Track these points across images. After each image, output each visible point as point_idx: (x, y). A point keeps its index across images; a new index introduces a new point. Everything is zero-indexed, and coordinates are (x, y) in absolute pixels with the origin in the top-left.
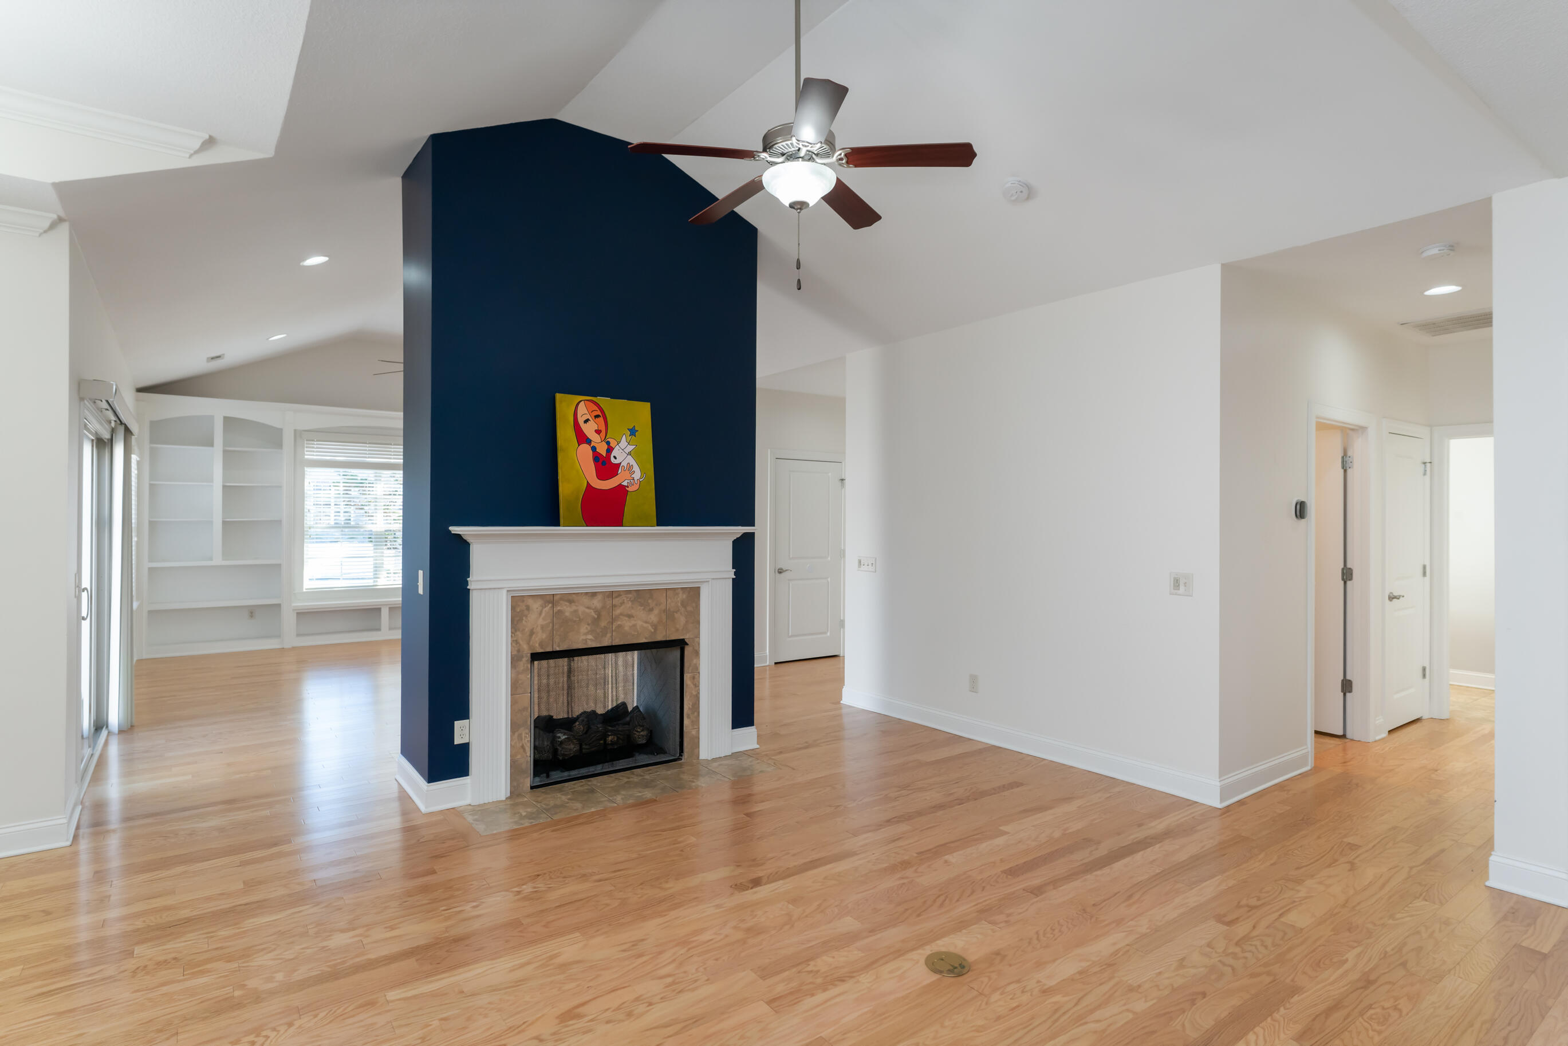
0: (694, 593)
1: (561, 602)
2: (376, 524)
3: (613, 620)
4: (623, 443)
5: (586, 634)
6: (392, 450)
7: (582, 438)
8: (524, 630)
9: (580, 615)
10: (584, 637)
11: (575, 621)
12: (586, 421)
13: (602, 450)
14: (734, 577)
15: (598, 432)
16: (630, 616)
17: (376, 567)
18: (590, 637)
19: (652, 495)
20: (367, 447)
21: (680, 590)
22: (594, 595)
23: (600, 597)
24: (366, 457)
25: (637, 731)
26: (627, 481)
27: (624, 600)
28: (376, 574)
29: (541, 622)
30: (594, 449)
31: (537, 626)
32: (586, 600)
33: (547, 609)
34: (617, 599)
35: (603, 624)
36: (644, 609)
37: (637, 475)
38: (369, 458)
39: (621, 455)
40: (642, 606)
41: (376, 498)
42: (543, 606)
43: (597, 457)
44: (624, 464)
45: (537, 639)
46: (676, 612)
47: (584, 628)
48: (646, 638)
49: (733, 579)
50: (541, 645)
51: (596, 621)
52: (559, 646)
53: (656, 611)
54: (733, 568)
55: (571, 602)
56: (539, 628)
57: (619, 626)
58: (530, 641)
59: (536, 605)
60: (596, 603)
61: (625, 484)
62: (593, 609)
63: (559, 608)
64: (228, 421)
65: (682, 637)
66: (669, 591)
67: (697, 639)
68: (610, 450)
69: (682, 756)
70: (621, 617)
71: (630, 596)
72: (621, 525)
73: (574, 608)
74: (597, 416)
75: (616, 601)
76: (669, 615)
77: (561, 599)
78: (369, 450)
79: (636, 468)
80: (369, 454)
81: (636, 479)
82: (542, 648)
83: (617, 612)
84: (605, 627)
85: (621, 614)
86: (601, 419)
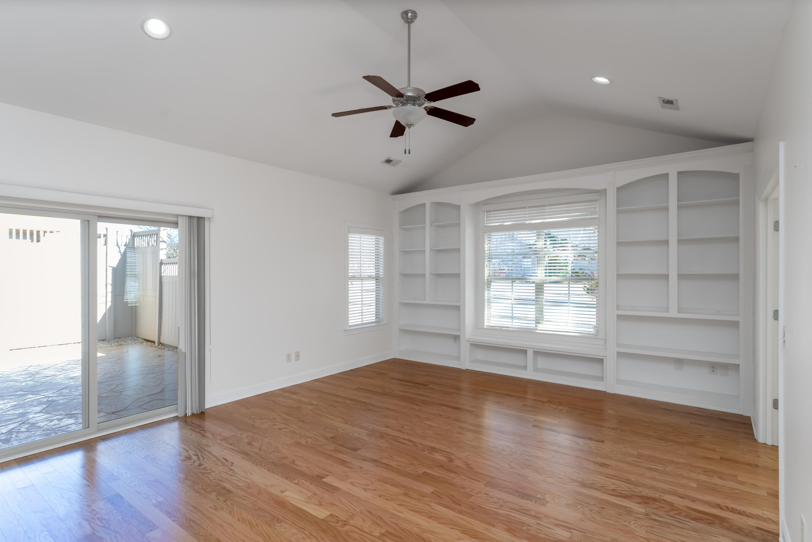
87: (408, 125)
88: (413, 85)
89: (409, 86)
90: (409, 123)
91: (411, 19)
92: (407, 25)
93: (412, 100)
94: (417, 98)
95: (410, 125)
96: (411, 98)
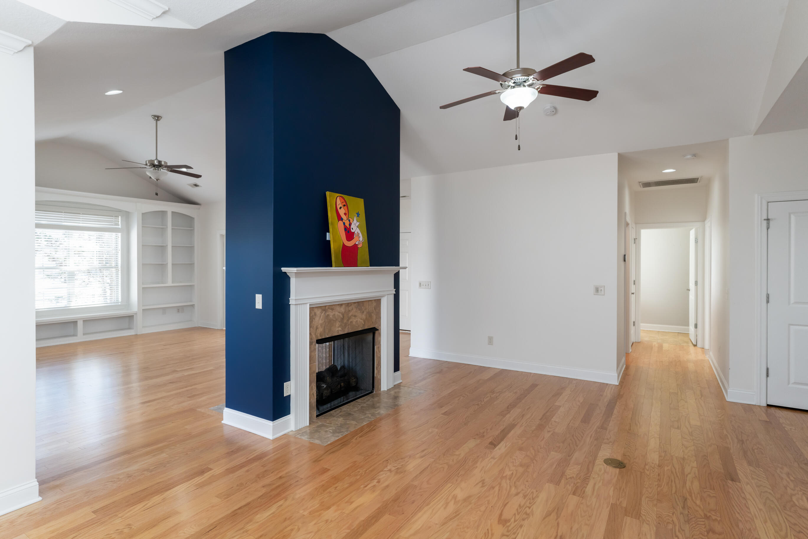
0: (378, 302)
1: (329, 310)
3: (349, 318)
4: (355, 221)
5: (339, 327)
7: (340, 218)
8: (313, 327)
9: (336, 317)
10: (337, 329)
11: (334, 321)
12: (340, 208)
13: (347, 225)
14: (395, 293)
15: (345, 214)
16: (355, 316)
17: (69, 294)
18: (340, 329)
19: (367, 250)
20: (63, 215)
21: (373, 301)
22: (341, 305)
23: (344, 306)
24: (62, 222)
25: (352, 379)
26: (357, 242)
27: (353, 307)
28: (69, 299)
29: (321, 322)
30: (344, 223)
31: (319, 324)
32: (338, 308)
33: (323, 314)
34: (351, 307)
35: (345, 321)
36: (361, 312)
37: (361, 239)
38: (64, 222)
39: (355, 228)
40: (360, 310)
41: (69, 249)
42: (321, 313)
43: (346, 228)
44: (356, 232)
45: (319, 332)
46: (372, 313)
47: (338, 324)
48: (361, 328)
49: (394, 294)
50: (321, 335)
51: (343, 319)
52: (327, 335)
53: (365, 313)
54: (394, 289)
55: (332, 309)
56: (320, 325)
57: (351, 322)
58: (316, 333)
59: (318, 312)
60: (342, 309)
61: (357, 243)
62: (341, 313)
63: (328, 313)
65: (374, 327)
66: (370, 301)
67: (380, 327)
68: (350, 224)
69: (374, 390)
70: (352, 317)
71: (355, 305)
72: (357, 266)
73: (334, 313)
74: (344, 205)
75: (350, 308)
76: (370, 314)
77: (329, 308)
78: (64, 217)
79: (360, 235)
80: (64, 220)
81: (361, 241)
82: (321, 337)
83: (350, 314)
84: (346, 323)
85: (352, 315)
86: (346, 207)
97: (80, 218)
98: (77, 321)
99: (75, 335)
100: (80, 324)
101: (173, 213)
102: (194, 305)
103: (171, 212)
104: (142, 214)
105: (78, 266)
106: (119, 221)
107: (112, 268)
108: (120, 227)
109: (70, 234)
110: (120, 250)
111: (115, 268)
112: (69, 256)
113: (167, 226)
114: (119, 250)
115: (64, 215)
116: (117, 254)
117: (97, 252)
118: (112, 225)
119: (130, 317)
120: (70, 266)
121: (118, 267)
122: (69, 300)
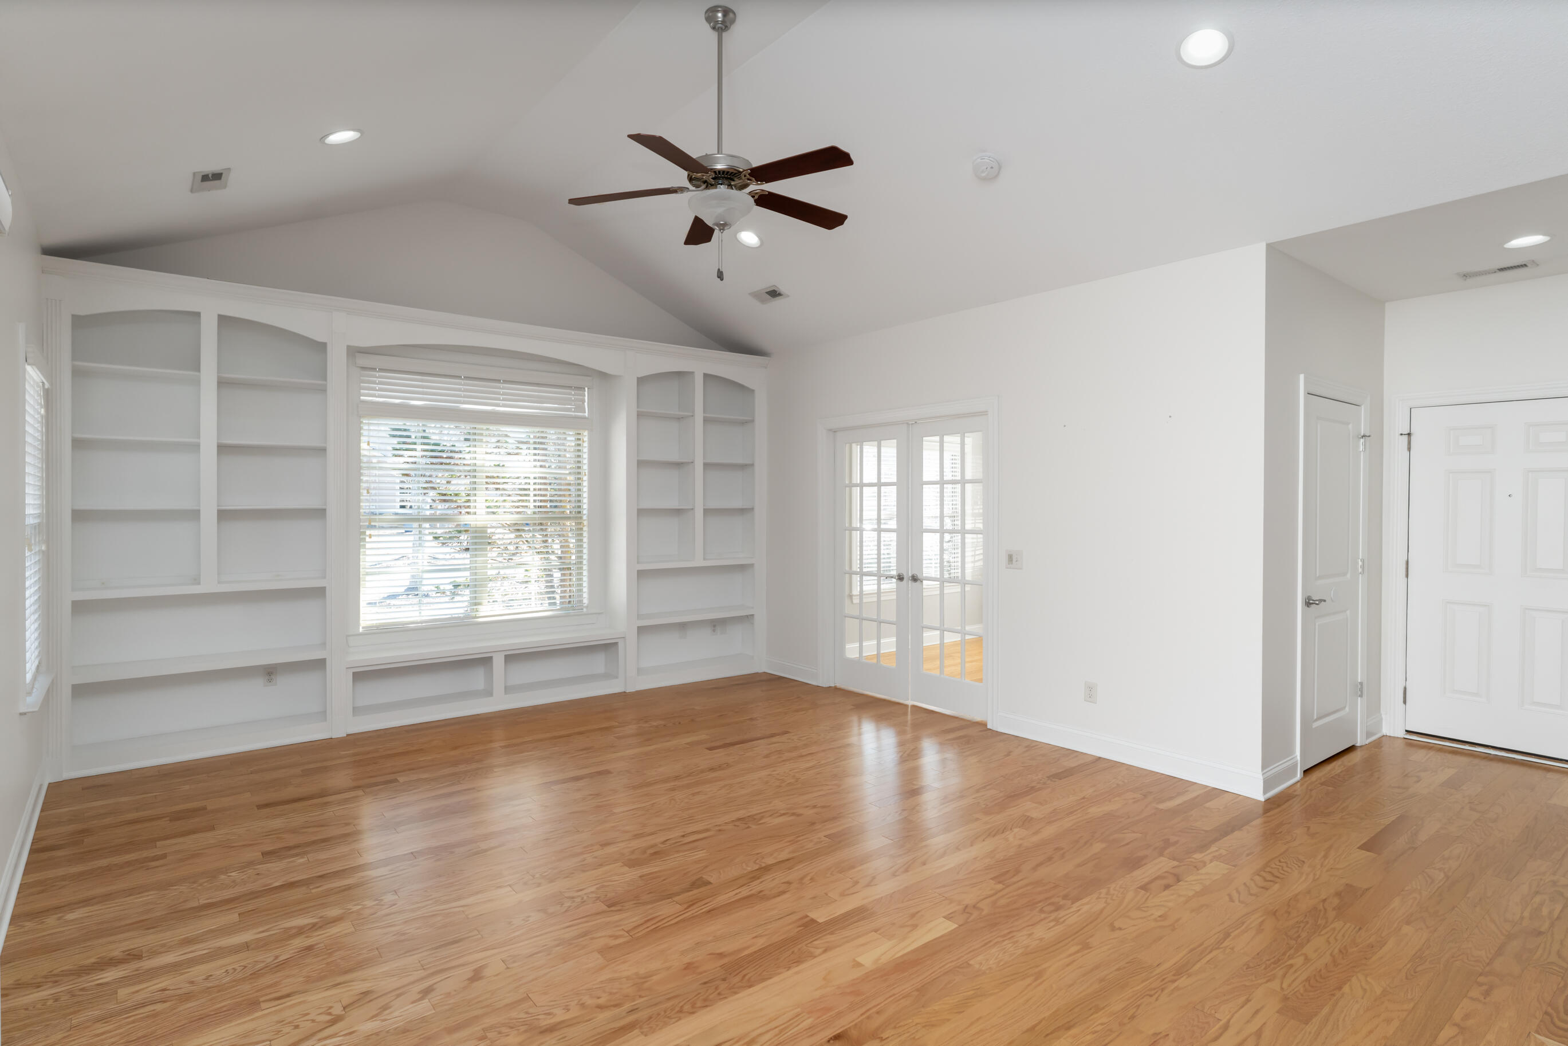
2: (475, 513)
6: (502, 391)
38: (461, 402)
41: (475, 471)
64: (225, 321)
78: (463, 390)
80: (465, 397)
87: (718, 225)
88: (727, 149)
89: (718, 152)
90: (722, 222)
91: (723, 22)
92: (714, 35)
93: (722, 177)
94: (736, 173)
95: (723, 227)
96: (723, 174)
97: (499, 394)
98: (491, 658)
99: (488, 692)
100: (498, 662)
101: (706, 376)
102: (753, 615)
103: (703, 375)
104: (638, 379)
105: (494, 513)
106: (583, 401)
107: (568, 518)
108: (586, 414)
109: (477, 431)
110: (587, 474)
111: (576, 518)
112: (475, 489)
113: (693, 412)
114: (585, 475)
115: (464, 385)
116: (579, 484)
117: (535, 478)
118: (569, 410)
119: (608, 647)
120: (478, 517)
121: (581, 518)
122: (474, 601)
